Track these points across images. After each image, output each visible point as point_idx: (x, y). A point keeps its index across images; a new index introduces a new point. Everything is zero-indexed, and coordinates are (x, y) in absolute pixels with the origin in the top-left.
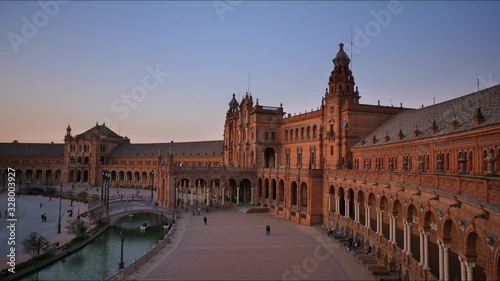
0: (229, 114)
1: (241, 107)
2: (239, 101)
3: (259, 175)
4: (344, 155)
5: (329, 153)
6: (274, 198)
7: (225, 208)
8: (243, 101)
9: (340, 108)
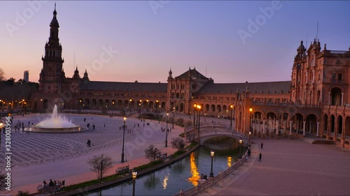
0: (297, 59)
1: (309, 52)
2: (307, 47)
3: (325, 112)
6: (340, 132)
7: (292, 138)
8: (311, 47)
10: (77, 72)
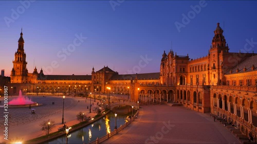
0: (162, 60)
1: (168, 56)
3: (177, 88)
4: (221, 78)
5: (213, 78)
6: (185, 99)
7: (162, 104)
9: (218, 55)
10: (36, 70)
